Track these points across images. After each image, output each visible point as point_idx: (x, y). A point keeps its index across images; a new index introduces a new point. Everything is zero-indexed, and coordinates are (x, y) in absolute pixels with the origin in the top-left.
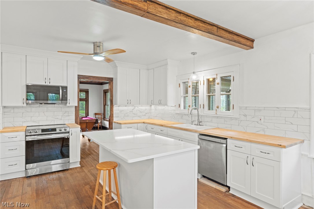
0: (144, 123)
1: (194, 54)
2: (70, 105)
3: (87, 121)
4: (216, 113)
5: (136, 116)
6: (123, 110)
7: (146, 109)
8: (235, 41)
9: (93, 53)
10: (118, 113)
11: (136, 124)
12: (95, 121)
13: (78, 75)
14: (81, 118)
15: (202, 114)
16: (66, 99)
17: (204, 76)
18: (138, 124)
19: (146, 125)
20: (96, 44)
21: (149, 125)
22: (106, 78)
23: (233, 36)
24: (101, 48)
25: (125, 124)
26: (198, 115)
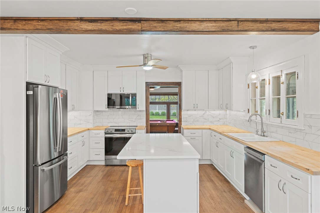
0: (210, 129)
1: (252, 47)
2: (139, 109)
3: (168, 124)
4: (281, 122)
5: (207, 121)
6: (192, 115)
7: (220, 114)
8: (274, 29)
9: (143, 64)
10: (187, 118)
11: (201, 130)
12: (175, 125)
13: (146, 83)
14: (165, 121)
15: (268, 122)
16: (135, 105)
17: (269, 74)
18: (203, 130)
19: (212, 131)
20: (145, 56)
21: (213, 132)
22: (174, 82)
23: (268, 25)
24: (149, 59)
25: (188, 129)
26: (262, 123)
